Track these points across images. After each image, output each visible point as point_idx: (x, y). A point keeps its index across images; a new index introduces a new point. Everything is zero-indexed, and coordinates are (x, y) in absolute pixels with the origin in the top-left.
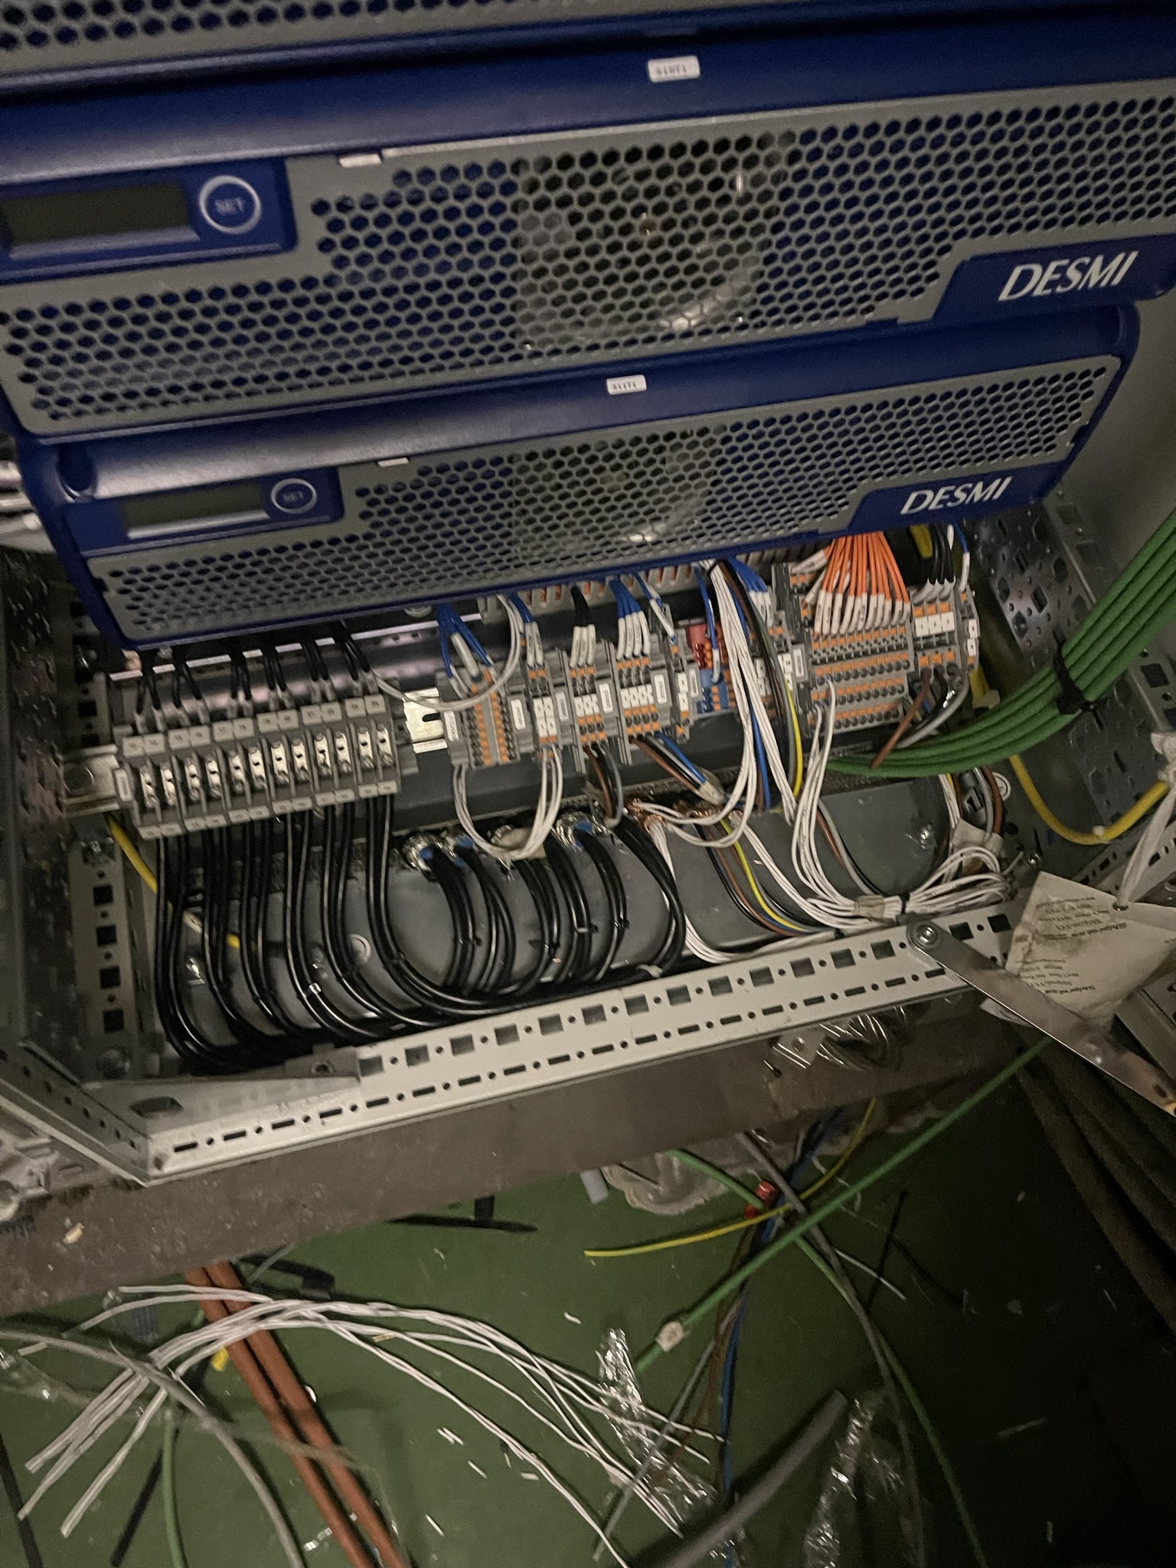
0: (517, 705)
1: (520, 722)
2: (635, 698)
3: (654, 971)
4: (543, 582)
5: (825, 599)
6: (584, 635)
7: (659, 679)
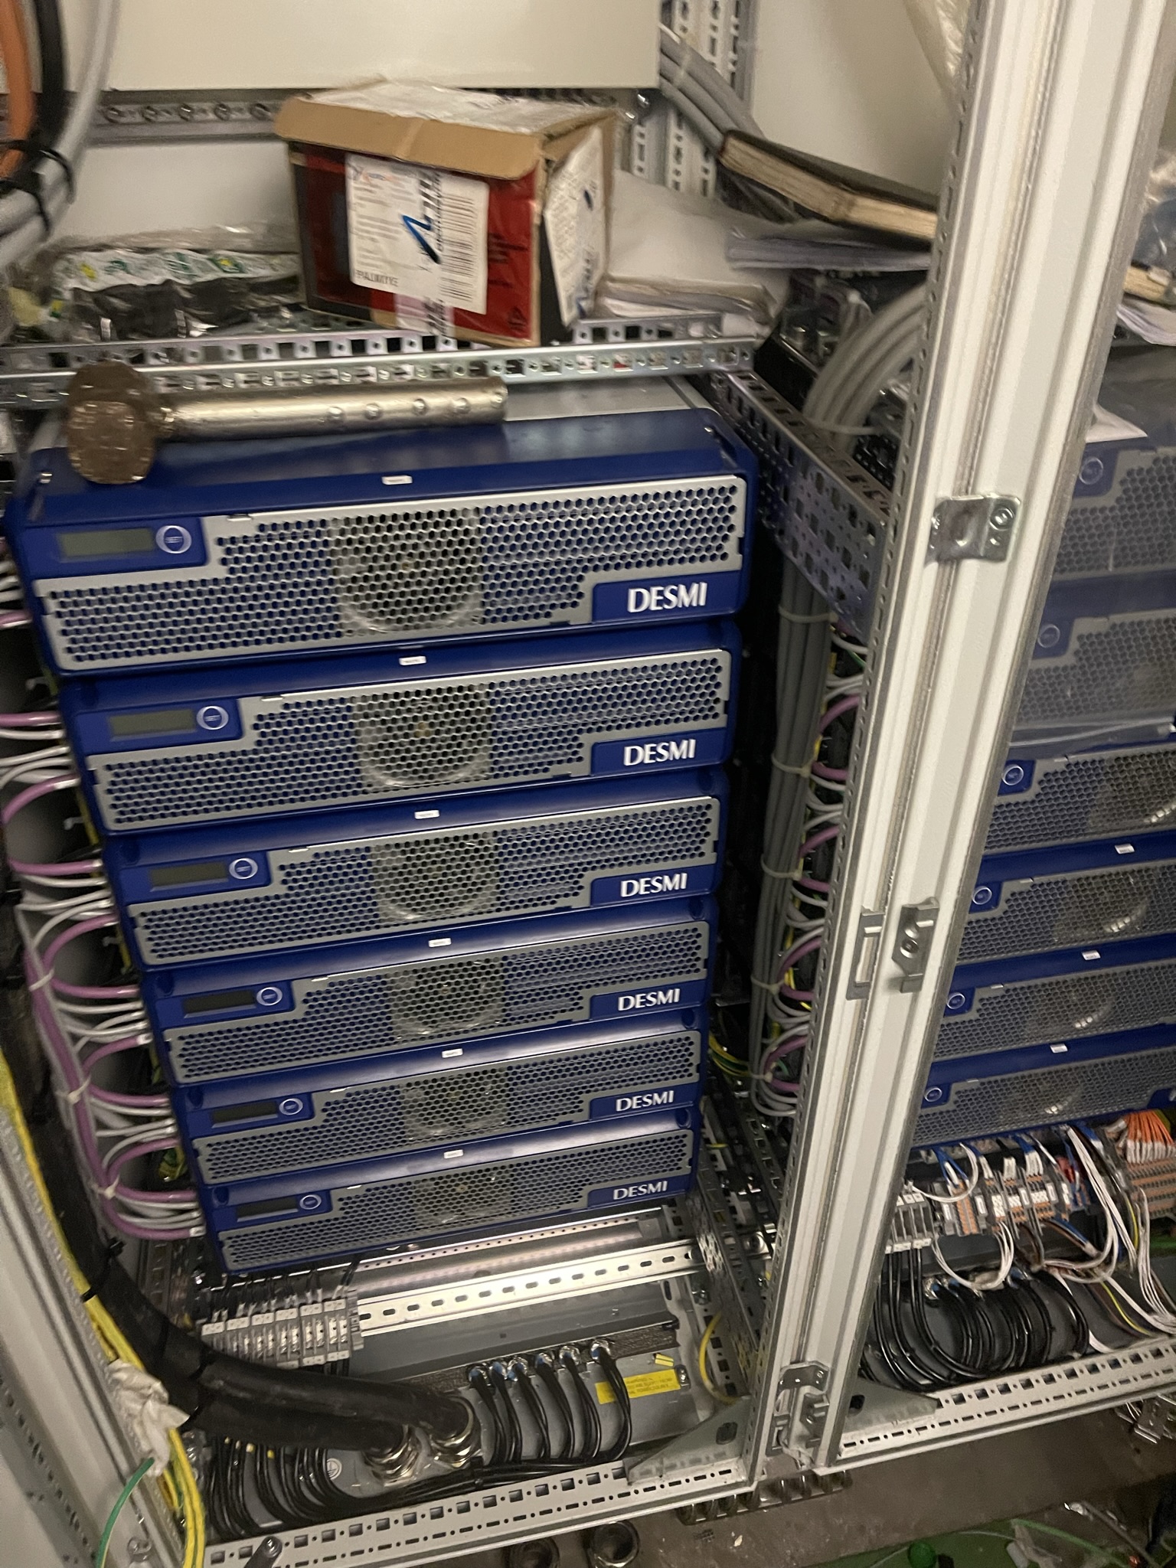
0: (979, 1201)
1: (982, 1210)
2: (1039, 1197)
3: (1076, 1355)
4: (983, 1138)
5: (1130, 1144)
6: (1010, 1163)
7: (1050, 1187)
